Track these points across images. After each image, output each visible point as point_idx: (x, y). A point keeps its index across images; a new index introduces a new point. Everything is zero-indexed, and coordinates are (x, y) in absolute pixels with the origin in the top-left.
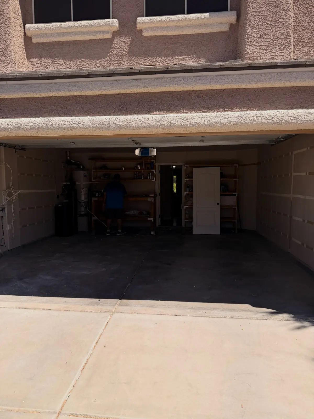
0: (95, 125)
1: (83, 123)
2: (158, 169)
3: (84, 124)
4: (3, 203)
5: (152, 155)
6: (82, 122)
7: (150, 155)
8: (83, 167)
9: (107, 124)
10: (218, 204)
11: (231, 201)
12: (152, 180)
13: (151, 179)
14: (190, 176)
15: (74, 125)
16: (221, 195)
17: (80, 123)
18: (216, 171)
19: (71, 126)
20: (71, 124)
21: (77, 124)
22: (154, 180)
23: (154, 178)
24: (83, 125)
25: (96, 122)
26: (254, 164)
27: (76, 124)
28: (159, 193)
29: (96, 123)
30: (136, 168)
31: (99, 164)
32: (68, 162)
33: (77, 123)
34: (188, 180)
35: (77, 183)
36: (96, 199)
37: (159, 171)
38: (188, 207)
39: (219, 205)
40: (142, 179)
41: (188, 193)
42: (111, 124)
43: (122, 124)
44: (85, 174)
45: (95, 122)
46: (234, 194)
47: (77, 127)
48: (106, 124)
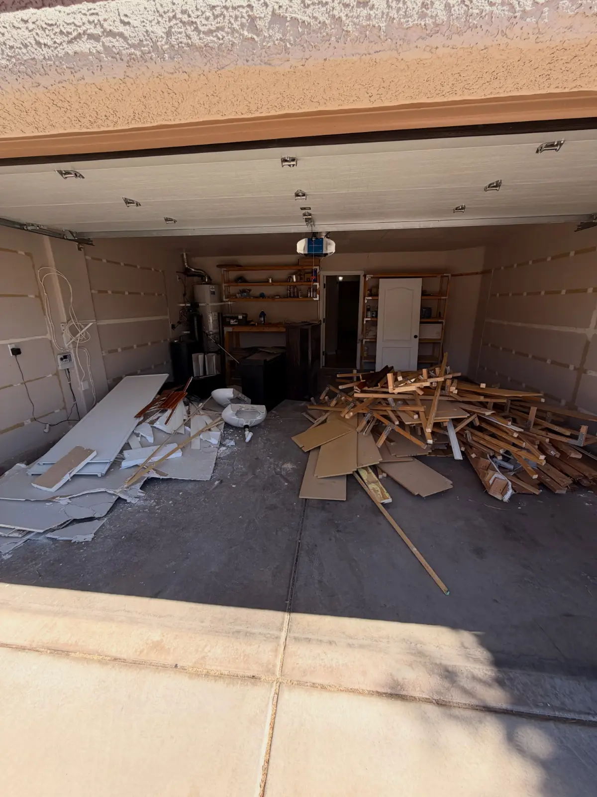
0: (180, 33)
1: (122, 29)
2: (323, 280)
3: (126, 34)
4: (66, 346)
5: (328, 252)
6: (118, 23)
7: (324, 252)
8: (209, 278)
9: (242, 26)
10: (416, 337)
11: (433, 332)
12: (315, 299)
13: (313, 297)
14: (374, 292)
15: (85, 46)
16: (421, 323)
17: (108, 28)
18: (416, 284)
19: (70, 49)
20: (66, 39)
21: (96, 38)
22: (318, 299)
23: (318, 296)
24: (125, 39)
25: (185, 18)
26: (477, 273)
27: (91, 37)
28: (324, 319)
29: (184, 23)
30: (290, 279)
31: (233, 275)
32: (187, 272)
33: (92, 30)
34: (370, 298)
35: (200, 305)
36: (230, 329)
37: (324, 284)
38: (368, 340)
39: (418, 339)
40: (298, 297)
41: (369, 319)
42: (260, 24)
43: (316, 18)
44: (212, 290)
45: (179, 15)
46: (440, 321)
47: (98, 52)
48: (236, 26)
